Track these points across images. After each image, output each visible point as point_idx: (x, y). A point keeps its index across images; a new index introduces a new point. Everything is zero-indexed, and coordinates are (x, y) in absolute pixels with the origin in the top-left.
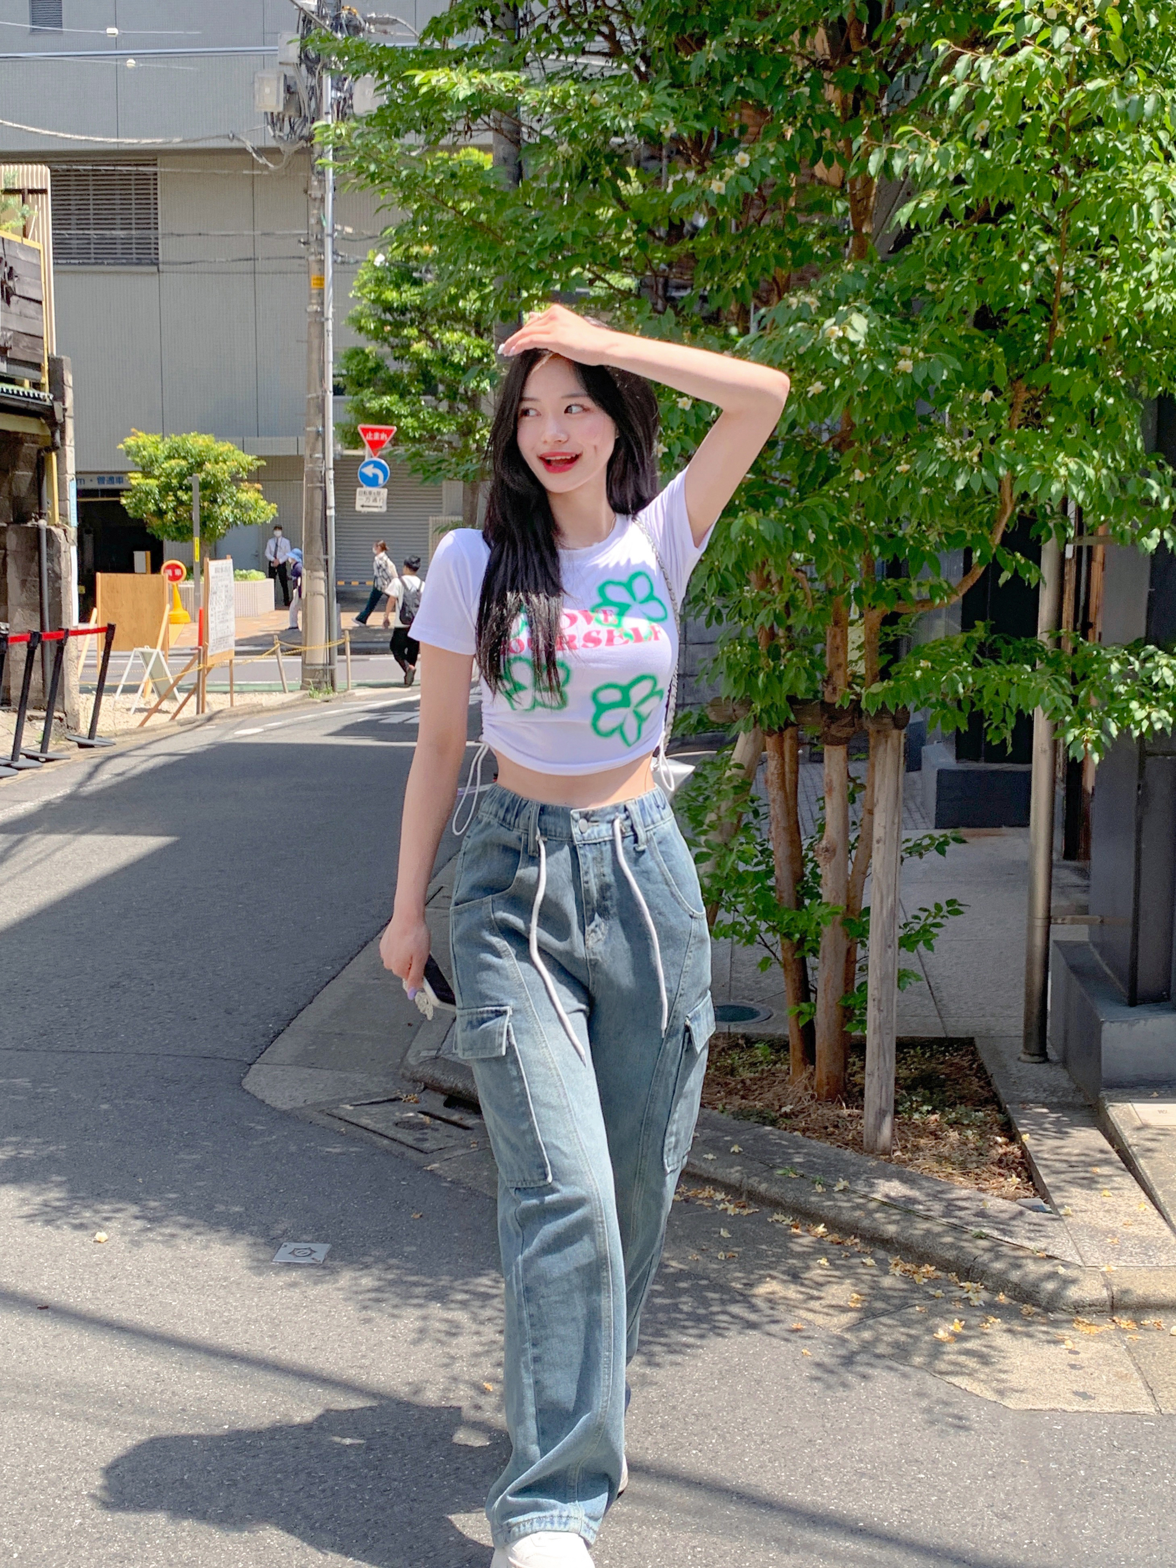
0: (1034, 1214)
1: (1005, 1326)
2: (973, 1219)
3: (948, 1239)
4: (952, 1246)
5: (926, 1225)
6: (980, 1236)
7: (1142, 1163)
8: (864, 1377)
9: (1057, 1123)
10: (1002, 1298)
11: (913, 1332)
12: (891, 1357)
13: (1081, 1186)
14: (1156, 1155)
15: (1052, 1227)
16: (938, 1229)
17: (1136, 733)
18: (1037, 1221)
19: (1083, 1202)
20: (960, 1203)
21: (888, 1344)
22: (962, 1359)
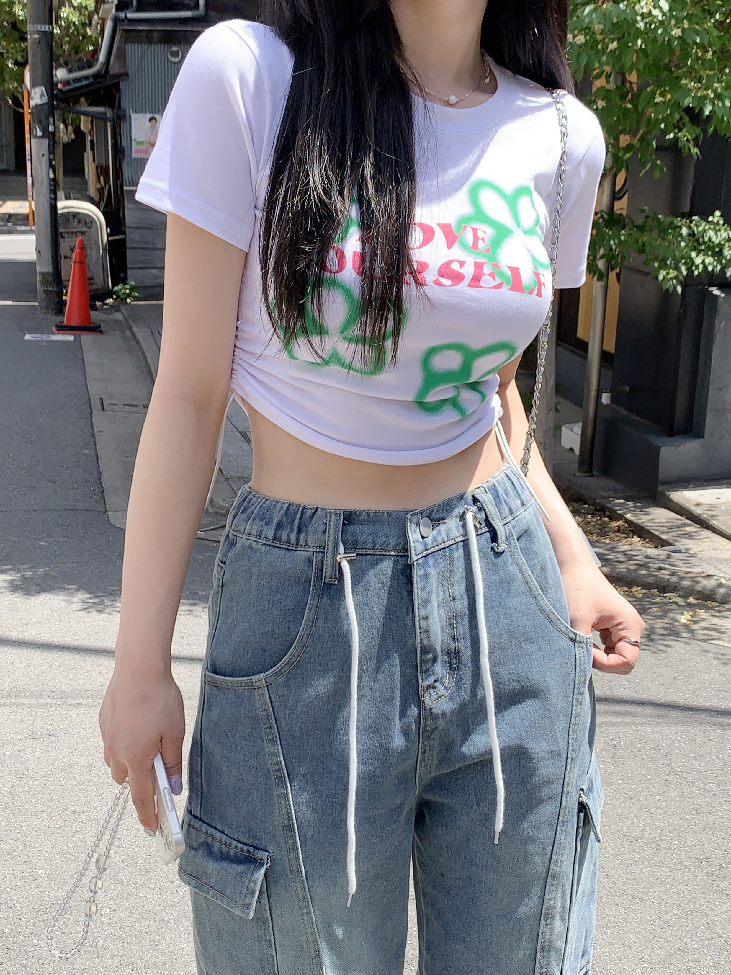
0: (677, 555)
1: (708, 614)
2: (647, 560)
3: (643, 572)
4: (649, 575)
5: (624, 566)
6: (660, 569)
7: (714, 523)
8: (667, 646)
9: (635, 507)
10: (691, 600)
11: (666, 621)
12: (669, 635)
13: (686, 538)
14: (718, 518)
15: (693, 560)
16: (633, 567)
17: (696, 273)
18: (682, 558)
19: (696, 546)
20: (629, 553)
21: (660, 628)
22: (706, 632)
